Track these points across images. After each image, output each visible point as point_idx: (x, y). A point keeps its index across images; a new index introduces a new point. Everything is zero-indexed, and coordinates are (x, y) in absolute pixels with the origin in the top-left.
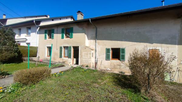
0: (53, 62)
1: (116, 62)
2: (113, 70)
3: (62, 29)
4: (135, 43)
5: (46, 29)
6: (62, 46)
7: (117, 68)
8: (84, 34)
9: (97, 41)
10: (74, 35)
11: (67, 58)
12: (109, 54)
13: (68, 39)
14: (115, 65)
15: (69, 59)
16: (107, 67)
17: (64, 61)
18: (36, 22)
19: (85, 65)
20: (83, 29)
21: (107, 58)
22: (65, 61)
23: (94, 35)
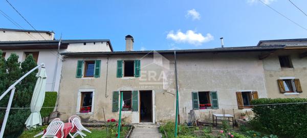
1: (207, 111)
3: (118, 61)
5: (81, 59)
6: (119, 90)
7: (209, 120)
13: (130, 79)
14: (206, 116)
17: (122, 118)
18: (62, 44)
21: (195, 107)
22: (126, 118)
23: (173, 74)
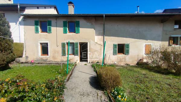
0: (52, 61)
1: (122, 56)
2: (119, 63)
3: (63, 21)
4: (137, 40)
5: (37, 20)
6: (65, 42)
7: (122, 61)
8: (93, 29)
9: (105, 37)
10: (81, 30)
11: (73, 56)
12: (116, 49)
13: (72, 34)
14: (121, 59)
15: (76, 56)
16: (114, 61)
17: (69, 59)
18: (20, 7)
19: (96, 61)
20: (92, 24)
21: (114, 53)
22: (71, 59)
23: (102, 31)
